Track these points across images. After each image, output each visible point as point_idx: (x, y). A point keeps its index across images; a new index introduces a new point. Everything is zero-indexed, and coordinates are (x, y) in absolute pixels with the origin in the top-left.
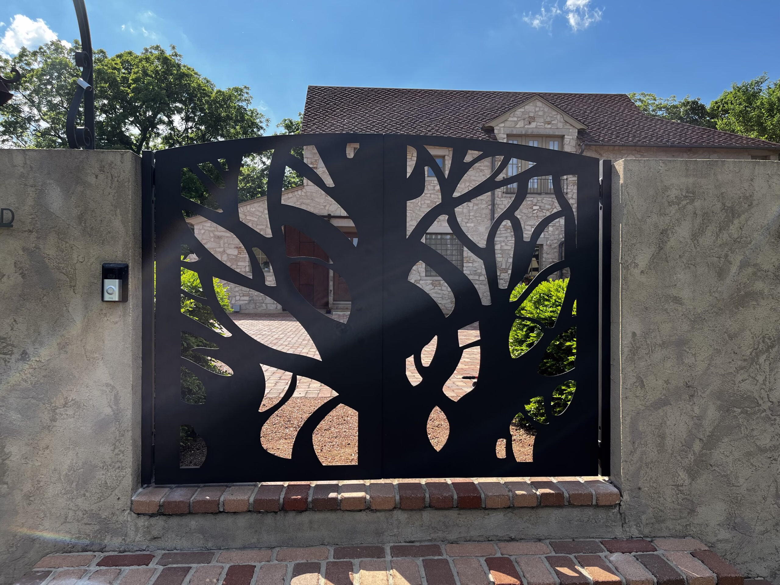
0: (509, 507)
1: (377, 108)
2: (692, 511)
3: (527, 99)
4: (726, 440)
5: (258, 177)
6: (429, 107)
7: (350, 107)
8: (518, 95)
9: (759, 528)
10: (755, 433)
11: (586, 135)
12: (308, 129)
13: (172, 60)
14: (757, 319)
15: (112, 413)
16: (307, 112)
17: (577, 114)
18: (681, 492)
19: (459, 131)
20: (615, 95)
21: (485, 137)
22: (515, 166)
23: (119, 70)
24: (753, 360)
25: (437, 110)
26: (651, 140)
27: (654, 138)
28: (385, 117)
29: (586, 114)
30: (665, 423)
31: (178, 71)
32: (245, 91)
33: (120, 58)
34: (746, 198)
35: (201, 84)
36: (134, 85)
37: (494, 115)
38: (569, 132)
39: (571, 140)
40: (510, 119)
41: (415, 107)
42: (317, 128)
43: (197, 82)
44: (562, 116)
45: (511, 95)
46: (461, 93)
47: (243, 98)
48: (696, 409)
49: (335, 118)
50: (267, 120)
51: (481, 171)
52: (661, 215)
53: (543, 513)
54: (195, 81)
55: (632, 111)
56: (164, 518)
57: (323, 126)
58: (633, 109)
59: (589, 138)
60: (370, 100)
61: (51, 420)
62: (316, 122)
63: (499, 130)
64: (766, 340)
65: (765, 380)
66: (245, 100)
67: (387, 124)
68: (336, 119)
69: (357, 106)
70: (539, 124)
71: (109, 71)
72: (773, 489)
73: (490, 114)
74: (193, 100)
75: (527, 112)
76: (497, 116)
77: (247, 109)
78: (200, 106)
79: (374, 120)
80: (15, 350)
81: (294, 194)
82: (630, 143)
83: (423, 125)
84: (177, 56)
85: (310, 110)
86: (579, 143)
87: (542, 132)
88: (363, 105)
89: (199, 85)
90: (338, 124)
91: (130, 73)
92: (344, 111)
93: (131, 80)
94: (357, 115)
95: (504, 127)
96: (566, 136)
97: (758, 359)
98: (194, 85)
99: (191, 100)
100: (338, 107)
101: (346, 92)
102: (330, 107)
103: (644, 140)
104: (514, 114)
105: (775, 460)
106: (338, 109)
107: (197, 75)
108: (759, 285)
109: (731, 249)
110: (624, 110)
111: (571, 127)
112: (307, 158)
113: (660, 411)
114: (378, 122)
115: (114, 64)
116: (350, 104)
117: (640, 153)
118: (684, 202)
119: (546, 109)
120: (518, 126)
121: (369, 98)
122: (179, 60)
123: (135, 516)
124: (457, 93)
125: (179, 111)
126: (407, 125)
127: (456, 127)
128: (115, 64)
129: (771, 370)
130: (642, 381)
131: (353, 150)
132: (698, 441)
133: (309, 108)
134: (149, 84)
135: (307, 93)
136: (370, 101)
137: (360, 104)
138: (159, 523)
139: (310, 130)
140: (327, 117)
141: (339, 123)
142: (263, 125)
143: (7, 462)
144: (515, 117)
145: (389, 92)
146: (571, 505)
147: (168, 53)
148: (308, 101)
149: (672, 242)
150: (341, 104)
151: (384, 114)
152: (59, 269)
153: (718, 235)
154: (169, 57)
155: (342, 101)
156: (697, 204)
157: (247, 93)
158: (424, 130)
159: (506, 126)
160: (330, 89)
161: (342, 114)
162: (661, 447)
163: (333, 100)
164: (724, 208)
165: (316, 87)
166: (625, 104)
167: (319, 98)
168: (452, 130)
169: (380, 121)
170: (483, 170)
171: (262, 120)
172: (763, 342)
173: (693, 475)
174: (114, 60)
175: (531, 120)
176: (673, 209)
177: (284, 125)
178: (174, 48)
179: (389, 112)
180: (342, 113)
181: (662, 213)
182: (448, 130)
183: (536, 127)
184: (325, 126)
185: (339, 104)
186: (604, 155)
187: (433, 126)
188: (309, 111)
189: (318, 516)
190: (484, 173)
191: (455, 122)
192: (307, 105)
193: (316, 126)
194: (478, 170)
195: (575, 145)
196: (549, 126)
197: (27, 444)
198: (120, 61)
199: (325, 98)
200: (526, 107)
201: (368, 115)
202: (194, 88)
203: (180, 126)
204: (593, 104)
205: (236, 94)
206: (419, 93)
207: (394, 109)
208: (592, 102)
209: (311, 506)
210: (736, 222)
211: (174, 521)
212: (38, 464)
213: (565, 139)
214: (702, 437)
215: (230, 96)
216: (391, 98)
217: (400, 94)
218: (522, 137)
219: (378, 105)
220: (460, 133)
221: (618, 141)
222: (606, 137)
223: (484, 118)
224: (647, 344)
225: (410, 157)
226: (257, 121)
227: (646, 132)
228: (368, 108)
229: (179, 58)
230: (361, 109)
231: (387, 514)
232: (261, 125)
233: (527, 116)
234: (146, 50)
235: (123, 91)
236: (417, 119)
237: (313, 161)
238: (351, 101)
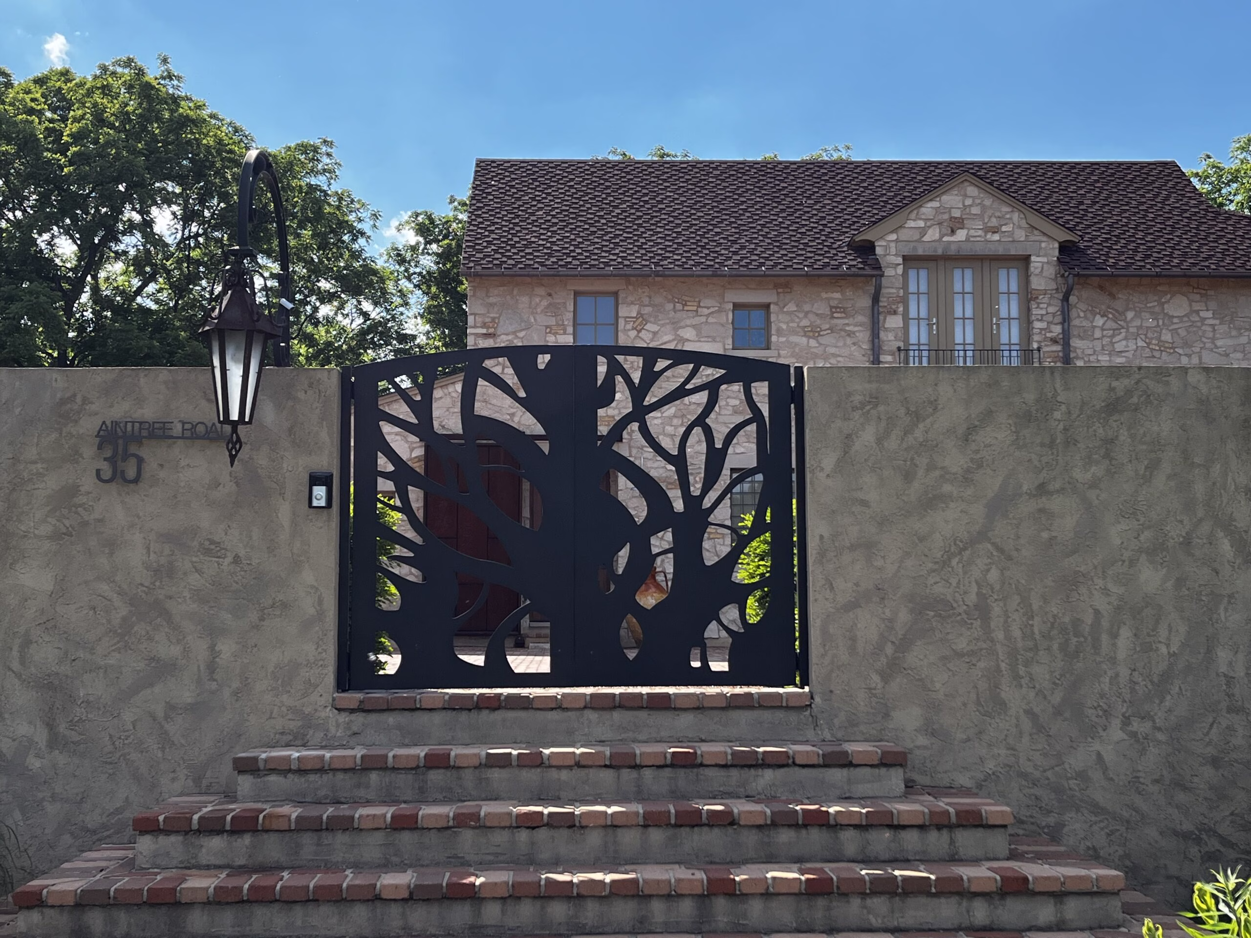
0: (698, 708)
1: (625, 206)
2: (887, 716)
3: (952, 177)
4: (919, 643)
5: (351, 349)
6: (737, 199)
7: (566, 205)
8: (933, 169)
9: (960, 736)
10: (950, 637)
11: (1077, 255)
12: (478, 255)
13: (162, 89)
14: (947, 522)
15: (316, 613)
16: (473, 217)
17: (1063, 207)
18: (875, 696)
19: (800, 252)
20: (1150, 164)
21: (854, 263)
22: (923, 324)
23: (40, 113)
24: (945, 563)
25: (752, 207)
26: (1222, 264)
27: (1228, 260)
28: (640, 225)
29: (1081, 207)
30: (856, 625)
31: (172, 111)
32: (324, 149)
33: (41, 86)
34: (931, 403)
35: (225, 138)
36: (74, 149)
37: (877, 214)
38: (1041, 248)
39: (1045, 266)
40: (911, 224)
41: (707, 202)
42: (496, 251)
43: (215, 135)
44: (1022, 216)
45: (918, 169)
46: (808, 166)
47: (320, 167)
48: (887, 611)
49: (534, 229)
50: (375, 215)
51: (849, 335)
52: (845, 419)
53: (735, 714)
54: (211, 134)
55: (1185, 200)
56: (364, 714)
57: (508, 248)
58: (1189, 195)
59: (1082, 260)
60: (608, 187)
61: (260, 620)
62: (494, 239)
63: (886, 247)
64: (958, 542)
65: (958, 583)
66: (325, 170)
67: (644, 241)
68: (535, 231)
69: (581, 203)
70: (972, 232)
71: (20, 117)
72: (973, 696)
73: (869, 212)
74: (205, 176)
75: (945, 208)
76: (884, 217)
77: (329, 192)
78: (221, 187)
79: (618, 232)
80: (229, 554)
81: (446, 391)
82: (1174, 269)
83: (722, 241)
84: (171, 79)
85: (480, 213)
86: (1062, 272)
87: (979, 249)
88: (594, 199)
89: (220, 142)
90: (541, 242)
91: (64, 119)
92: (554, 213)
93: (68, 135)
94: (581, 221)
95: (897, 241)
96: (1033, 258)
97: (950, 561)
98: (209, 141)
99: (200, 175)
100: (540, 205)
101: (558, 172)
102: (522, 206)
103: (1207, 264)
104: (917, 214)
105: (974, 665)
106: (541, 209)
107: (218, 119)
108: (947, 488)
109: (916, 453)
110: (1167, 198)
111: (1044, 239)
112: (475, 314)
113: (851, 614)
114: (625, 235)
115: (28, 100)
116: (566, 198)
117: (1198, 291)
118: (868, 408)
119: (988, 202)
120: (926, 238)
121: (607, 184)
122: (177, 88)
123: (336, 711)
124: (799, 167)
125: (168, 200)
126: (688, 241)
127: (793, 244)
128: (33, 100)
129: (965, 573)
130: (831, 584)
131: (572, 297)
132: (890, 644)
133: (479, 208)
134: (109, 144)
135: (473, 175)
136: (609, 191)
137: (587, 198)
138: (359, 719)
139: (481, 255)
140: (518, 228)
141: (543, 240)
142: (365, 227)
143: (217, 660)
144: (921, 219)
145: (650, 170)
146: (761, 707)
147: (153, 73)
148: (477, 192)
149: (857, 446)
150: (546, 198)
151: (640, 217)
152: (270, 477)
153: (903, 439)
154: (154, 83)
155: (550, 191)
156: (881, 408)
157: (329, 155)
158: (723, 252)
159: (901, 239)
160: (522, 165)
161: (549, 221)
162: (852, 650)
163: (530, 191)
164: (908, 412)
165: (493, 161)
166: (1170, 184)
167: (500, 185)
168: (785, 249)
169: (630, 233)
170: (854, 333)
171: (363, 214)
172: (955, 544)
173: (886, 678)
174: (28, 92)
175: (955, 225)
176: (857, 415)
177: (413, 225)
178: (165, 61)
179: (648, 214)
180: (549, 218)
181: (846, 419)
182: (776, 249)
183: (967, 240)
184: (513, 246)
185: (543, 198)
186: (1120, 296)
187: (743, 241)
188: (479, 216)
189: (511, 715)
190: (854, 340)
191: (791, 233)
192: (474, 202)
193: (493, 247)
194: (843, 333)
195: (1053, 276)
196: (996, 237)
197: (237, 643)
198: (40, 91)
199: (512, 187)
200: (945, 198)
201: (604, 221)
202: (208, 147)
203: (172, 234)
204: (1099, 185)
205: (302, 157)
206: (715, 169)
207: (660, 206)
208: (1097, 181)
209: (503, 704)
210: (921, 426)
211: (373, 718)
212: (246, 661)
213: (1032, 265)
214: (894, 640)
215: (291, 164)
216: (654, 182)
217: (674, 173)
218: (936, 260)
219: (626, 199)
220: (802, 255)
221: (1148, 266)
222: (1123, 258)
223: (855, 222)
224: (836, 547)
225: (695, 308)
226: (352, 217)
227: (1212, 244)
228: (604, 206)
229: (175, 82)
230: (590, 208)
231: (578, 713)
232: (359, 226)
233: (946, 216)
234: (104, 69)
235: (49, 161)
236: (710, 227)
237: (487, 320)
238: (569, 191)
